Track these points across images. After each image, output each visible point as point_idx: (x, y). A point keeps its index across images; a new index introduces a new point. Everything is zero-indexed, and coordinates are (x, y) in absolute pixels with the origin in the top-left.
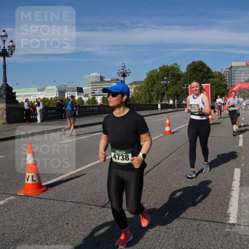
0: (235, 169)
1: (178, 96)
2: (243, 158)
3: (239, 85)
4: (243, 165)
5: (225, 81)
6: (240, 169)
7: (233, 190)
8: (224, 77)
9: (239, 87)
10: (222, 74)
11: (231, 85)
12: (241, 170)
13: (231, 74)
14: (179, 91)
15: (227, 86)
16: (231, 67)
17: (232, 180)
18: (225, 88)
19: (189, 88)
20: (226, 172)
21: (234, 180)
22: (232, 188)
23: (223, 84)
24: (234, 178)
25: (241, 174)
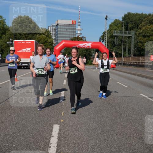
0: (54, 125)
1: (2, 50)
2: (63, 114)
3: (64, 43)
4: (62, 121)
5: (51, 38)
6: (59, 125)
7: (50, 147)
8: (51, 34)
9: (64, 44)
10: (48, 31)
11: (57, 43)
12: (60, 127)
13: (58, 31)
14: (4, 46)
15: (53, 44)
16: (58, 24)
17: (51, 136)
18: (51, 45)
19: (14, 42)
20: (45, 129)
21: (53, 137)
22: (50, 145)
23: (49, 41)
24: (53, 135)
25: (60, 130)
